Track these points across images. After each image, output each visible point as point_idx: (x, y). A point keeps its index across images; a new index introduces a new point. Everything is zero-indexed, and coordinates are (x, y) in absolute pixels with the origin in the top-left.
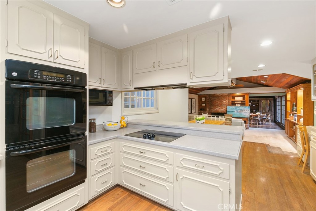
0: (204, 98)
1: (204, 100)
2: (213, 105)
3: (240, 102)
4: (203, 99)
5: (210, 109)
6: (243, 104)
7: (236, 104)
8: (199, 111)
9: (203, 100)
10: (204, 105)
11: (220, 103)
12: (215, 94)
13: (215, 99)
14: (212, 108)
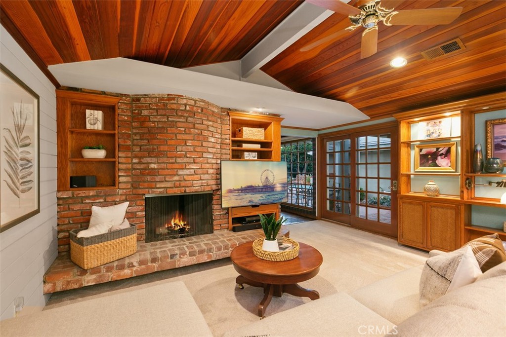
0: (99, 114)
1: (99, 126)
2: (159, 154)
3: (258, 147)
4: (95, 120)
5: (141, 176)
6: (264, 154)
7: (246, 154)
8: (65, 195)
9: (88, 126)
10: (101, 154)
11: (196, 143)
12: (171, 97)
13: (173, 124)
14: (153, 173)
